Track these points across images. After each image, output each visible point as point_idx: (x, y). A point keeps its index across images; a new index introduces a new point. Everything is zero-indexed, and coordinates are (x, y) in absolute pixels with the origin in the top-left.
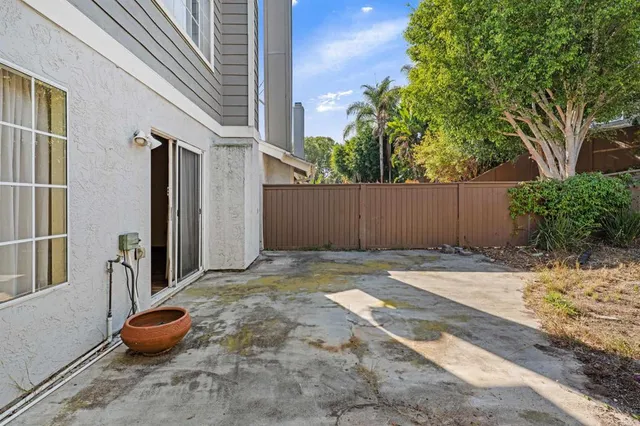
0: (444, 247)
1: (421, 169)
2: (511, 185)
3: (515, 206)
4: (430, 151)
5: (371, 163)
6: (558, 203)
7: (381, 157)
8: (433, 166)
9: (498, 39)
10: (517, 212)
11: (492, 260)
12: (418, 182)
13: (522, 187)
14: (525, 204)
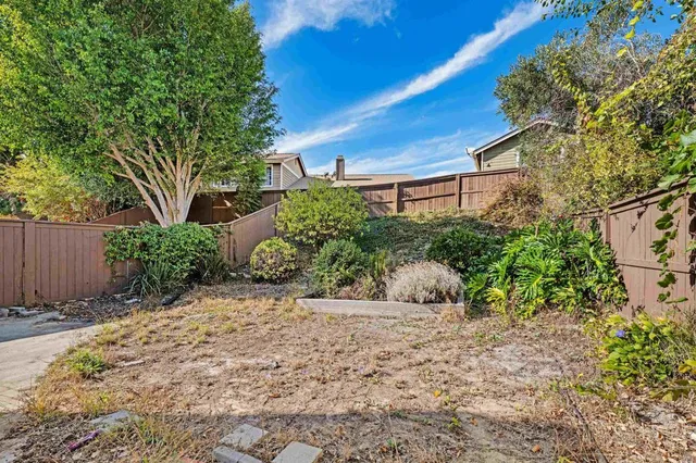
2: (109, 228)
3: (112, 251)
6: (158, 249)
10: (114, 258)
11: (62, 317)
13: (120, 231)
14: (125, 250)
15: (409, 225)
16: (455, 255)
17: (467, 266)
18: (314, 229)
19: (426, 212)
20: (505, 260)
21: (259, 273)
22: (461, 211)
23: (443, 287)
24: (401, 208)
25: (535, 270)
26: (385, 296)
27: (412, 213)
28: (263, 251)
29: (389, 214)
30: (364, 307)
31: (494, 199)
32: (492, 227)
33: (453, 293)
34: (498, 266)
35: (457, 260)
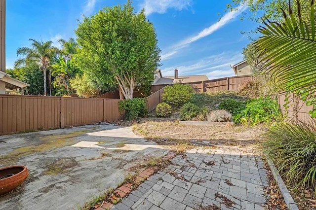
0: (100, 123)
1: (75, 91)
3: (120, 107)
4: (79, 83)
5: (37, 83)
6: (131, 106)
7: (45, 81)
8: (81, 90)
9: (118, 52)
10: (121, 109)
12: (70, 97)
14: (123, 107)
15: (209, 97)
16: (229, 108)
17: (233, 111)
18: (177, 99)
19: (215, 92)
20: (247, 109)
21: (159, 114)
22: (229, 92)
23: (226, 117)
24: (205, 91)
25: (256, 112)
26: (207, 120)
27: (209, 92)
28: (160, 107)
29: (200, 93)
30: (201, 123)
31: (243, 87)
32: (242, 98)
33: (229, 119)
34: (244, 111)
35: (229, 109)
